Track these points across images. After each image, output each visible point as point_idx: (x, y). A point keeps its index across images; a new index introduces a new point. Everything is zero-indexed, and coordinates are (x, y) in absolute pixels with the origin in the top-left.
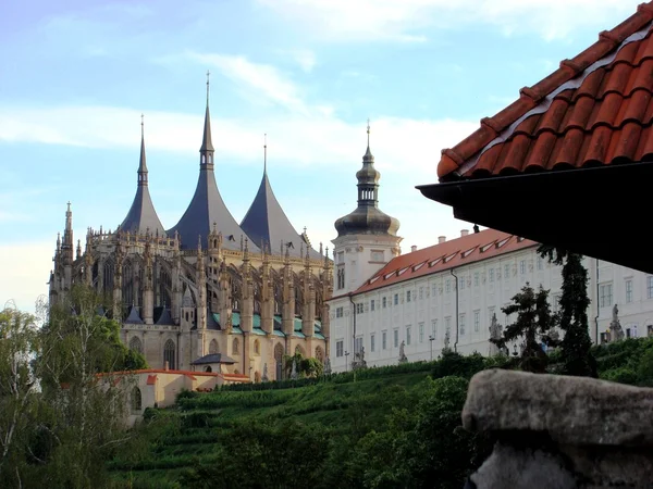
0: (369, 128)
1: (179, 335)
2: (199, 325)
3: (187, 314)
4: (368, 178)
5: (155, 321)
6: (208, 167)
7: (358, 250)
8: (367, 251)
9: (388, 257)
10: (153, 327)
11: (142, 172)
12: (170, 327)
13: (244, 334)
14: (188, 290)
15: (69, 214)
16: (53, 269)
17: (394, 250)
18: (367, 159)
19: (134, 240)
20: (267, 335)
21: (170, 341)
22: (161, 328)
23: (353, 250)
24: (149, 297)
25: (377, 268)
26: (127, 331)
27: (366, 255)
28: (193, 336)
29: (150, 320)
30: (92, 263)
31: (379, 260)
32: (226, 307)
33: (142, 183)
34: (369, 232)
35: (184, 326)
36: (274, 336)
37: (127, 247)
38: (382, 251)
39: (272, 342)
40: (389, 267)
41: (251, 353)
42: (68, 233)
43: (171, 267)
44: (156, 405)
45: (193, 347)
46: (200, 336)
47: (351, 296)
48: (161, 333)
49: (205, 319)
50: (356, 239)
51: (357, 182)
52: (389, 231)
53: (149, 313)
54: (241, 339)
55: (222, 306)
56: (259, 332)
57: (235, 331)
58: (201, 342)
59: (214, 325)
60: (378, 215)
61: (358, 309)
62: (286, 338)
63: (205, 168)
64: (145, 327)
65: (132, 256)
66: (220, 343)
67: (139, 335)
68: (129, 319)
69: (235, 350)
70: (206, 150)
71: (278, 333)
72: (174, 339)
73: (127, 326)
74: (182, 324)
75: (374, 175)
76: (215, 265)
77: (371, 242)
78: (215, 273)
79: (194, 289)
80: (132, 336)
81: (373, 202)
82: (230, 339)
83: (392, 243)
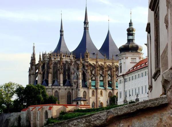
0: (131, 12)
1: (72, 89)
2: (79, 86)
3: (75, 82)
4: (131, 31)
5: (64, 85)
6: (86, 28)
7: (126, 58)
8: (129, 58)
9: (138, 60)
10: (63, 87)
11: (61, 31)
12: (69, 87)
13: (96, 89)
14: (75, 73)
15: (34, 47)
16: (30, 67)
17: (140, 58)
18: (131, 24)
19: (57, 56)
20: (105, 89)
21: (69, 92)
22: (66, 87)
23: (124, 58)
24: (61, 76)
25: (134, 65)
26: (53, 89)
27: (129, 60)
28: (77, 90)
29: (62, 85)
30: (42, 65)
31: (134, 62)
32: (89, 79)
33: (61, 35)
34: (130, 51)
35: (74, 86)
36: (108, 89)
37: (55, 58)
38: (136, 58)
39: (107, 91)
40: (138, 64)
41: (99, 96)
42: (34, 54)
43: (70, 65)
44: (52, 117)
45: (77, 94)
46: (79, 90)
47: (123, 76)
48: (66, 89)
49: (81, 84)
50: (125, 54)
51: (127, 33)
52: (138, 51)
53: (62, 82)
54: (95, 91)
55: (88, 79)
56: (102, 88)
57: (92, 88)
58: (80, 92)
59: (85, 86)
60: (134, 45)
61: (125, 81)
62: (113, 90)
63: (86, 29)
64: (60, 87)
65: (57, 62)
66: (87, 92)
67: (58, 90)
68: (54, 84)
69: (93, 95)
70: (86, 23)
71: (110, 88)
72: (71, 91)
73: (53, 87)
74: (73, 86)
75: (133, 30)
76: (87, 64)
77: (131, 55)
78: (87, 66)
79: (77, 73)
80: (55, 90)
81: (132, 40)
82: (91, 91)
83: (139, 55)
